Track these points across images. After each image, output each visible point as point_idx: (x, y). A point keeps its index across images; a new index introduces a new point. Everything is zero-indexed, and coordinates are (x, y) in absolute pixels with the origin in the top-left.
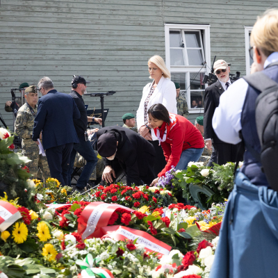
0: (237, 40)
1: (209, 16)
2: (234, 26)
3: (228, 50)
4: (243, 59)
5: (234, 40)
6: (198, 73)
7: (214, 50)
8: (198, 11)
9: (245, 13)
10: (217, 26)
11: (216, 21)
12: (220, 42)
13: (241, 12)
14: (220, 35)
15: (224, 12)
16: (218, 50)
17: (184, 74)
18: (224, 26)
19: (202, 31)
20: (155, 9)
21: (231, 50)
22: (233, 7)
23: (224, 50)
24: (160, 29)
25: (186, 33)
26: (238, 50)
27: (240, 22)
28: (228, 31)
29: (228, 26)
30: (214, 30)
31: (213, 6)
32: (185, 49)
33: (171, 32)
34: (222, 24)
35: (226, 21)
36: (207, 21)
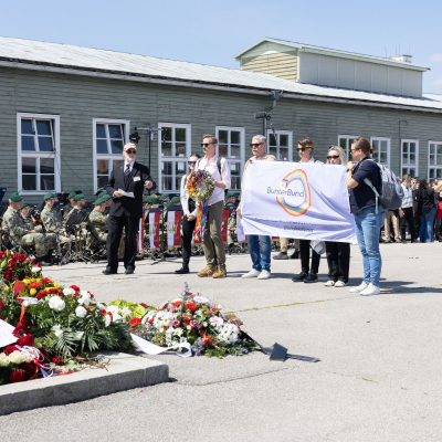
0: (85, 130)
1: (60, 107)
2: (82, 117)
3: (76, 138)
4: (91, 147)
5: (82, 130)
6: (47, 159)
7: (64, 138)
8: (48, 101)
9: (93, 105)
10: (66, 116)
11: (66, 112)
12: (69, 130)
13: (89, 105)
14: (69, 125)
15: (73, 104)
16: (67, 138)
17: (34, 159)
18: (74, 117)
19: (53, 121)
20: (8, 98)
21: (78, 138)
22: (82, 100)
23: (73, 138)
24: (13, 117)
25: (38, 121)
26: (86, 139)
27: (89, 114)
28: (76, 121)
29: (77, 117)
30: (63, 120)
32: (36, 137)
33: (23, 120)
34: (71, 115)
35: (75, 112)
36: (58, 111)
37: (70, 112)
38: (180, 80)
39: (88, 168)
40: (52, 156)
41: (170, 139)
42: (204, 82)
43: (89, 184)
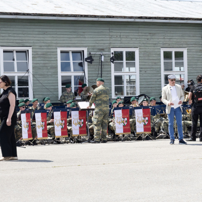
0: (52, 56)
1: (32, 42)
2: (50, 48)
3: (45, 62)
4: (56, 67)
5: (49, 56)
6: (23, 77)
7: (35, 62)
8: (23, 38)
9: (58, 39)
10: (37, 47)
11: (37, 44)
12: (39, 57)
13: (55, 39)
14: (40, 53)
15: (42, 39)
16: (38, 62)
17: (14, 77)
18: (43, 48)
19: (28, 51)
21: (47, 62)
22: (49, 36)
23: (42, 62)
25: (17, 52)
26: (52, 62)
27: (54, 45)
28: (45, 50)
29: (46, 48)
30: (34, 50)
31: (34, 36)
32: (15, 62)
34: (41, 46)
35: (44, 45)
36: (31, 45)
37: (39, 44)
38: (125, 17)
39: (55, 81)
40: (27, 75)
41: (122, 60)
42: (146, 18)
43: (55, 93)
